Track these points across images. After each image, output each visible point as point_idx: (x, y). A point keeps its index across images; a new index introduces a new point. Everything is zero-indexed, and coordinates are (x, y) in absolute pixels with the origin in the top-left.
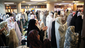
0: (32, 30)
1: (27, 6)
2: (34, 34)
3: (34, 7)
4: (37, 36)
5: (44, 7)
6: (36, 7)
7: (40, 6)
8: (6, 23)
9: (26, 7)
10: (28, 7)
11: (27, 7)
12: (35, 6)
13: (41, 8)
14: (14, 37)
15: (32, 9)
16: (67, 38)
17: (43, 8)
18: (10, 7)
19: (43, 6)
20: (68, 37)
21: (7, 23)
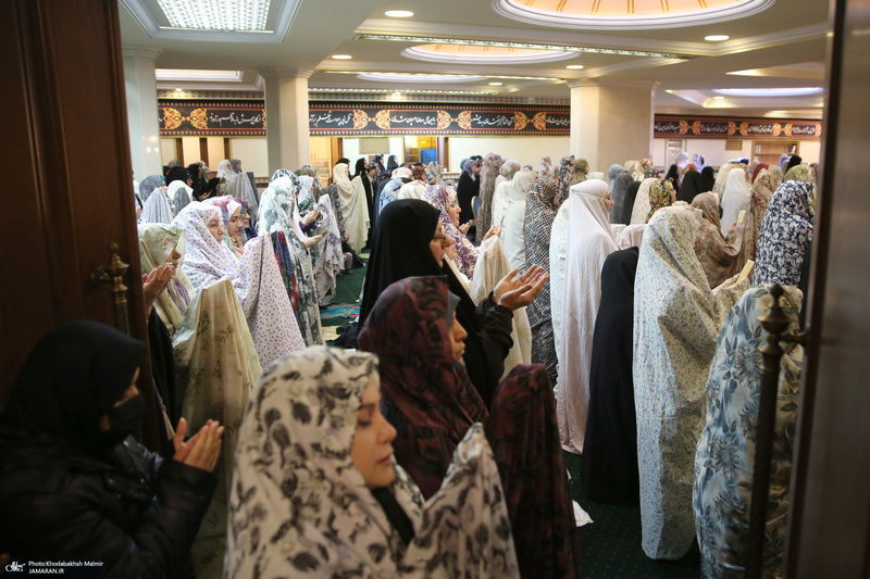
0: (408, 280)
1: (373, 107)
2: (423, 307)
3: (444, 119)
4: (440, 322)
5: (539, 121)
6: (464, 119)
7: (500, 114)
8: (174, 235)
9: (361, 119)
10: (383, 118)
11: (372, 113)
12: (454, 109)
13: (508, 131)
14: (227, 358)
15: (413, 141)
16: (721, 397)
17: (530, 130)
18: (198, 117)
19: (530, 111)
20: (734, 385)
21: (181, 240)
